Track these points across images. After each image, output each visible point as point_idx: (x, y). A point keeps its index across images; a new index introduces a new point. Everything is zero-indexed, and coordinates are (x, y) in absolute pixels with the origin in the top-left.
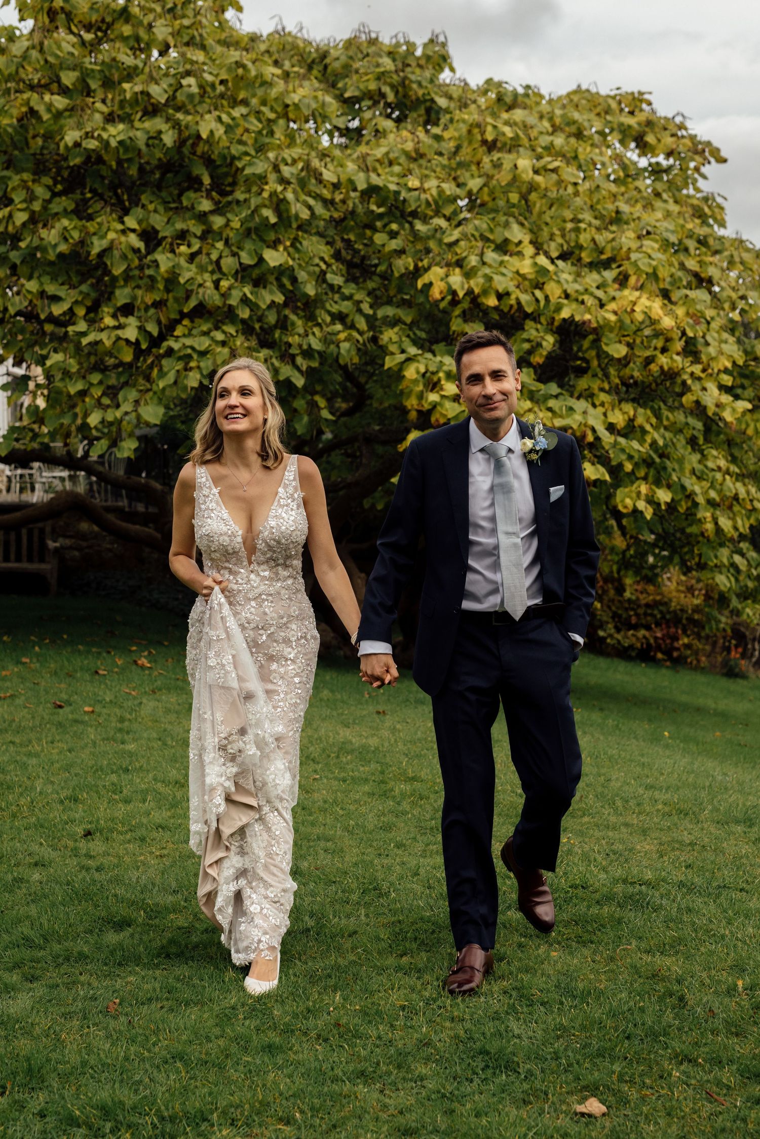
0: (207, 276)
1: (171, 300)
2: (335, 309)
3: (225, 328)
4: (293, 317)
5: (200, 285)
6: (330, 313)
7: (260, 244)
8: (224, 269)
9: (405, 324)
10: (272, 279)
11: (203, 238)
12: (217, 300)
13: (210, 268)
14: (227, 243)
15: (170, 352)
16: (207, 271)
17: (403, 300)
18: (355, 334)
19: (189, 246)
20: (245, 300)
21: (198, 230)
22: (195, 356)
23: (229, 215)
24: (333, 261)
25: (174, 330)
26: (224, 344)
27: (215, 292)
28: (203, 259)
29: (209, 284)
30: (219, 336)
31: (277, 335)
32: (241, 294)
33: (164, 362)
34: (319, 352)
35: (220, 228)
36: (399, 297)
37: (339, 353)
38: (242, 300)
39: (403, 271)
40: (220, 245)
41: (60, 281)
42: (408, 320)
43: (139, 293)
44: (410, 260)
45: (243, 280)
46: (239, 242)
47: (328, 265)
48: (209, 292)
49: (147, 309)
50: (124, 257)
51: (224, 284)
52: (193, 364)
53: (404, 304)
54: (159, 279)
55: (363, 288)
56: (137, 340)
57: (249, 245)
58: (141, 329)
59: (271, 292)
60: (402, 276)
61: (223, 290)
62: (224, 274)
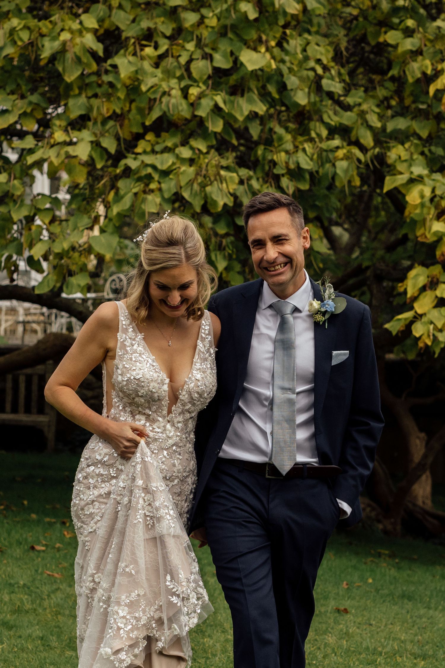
0: (174, 82)
1: (134, 111)
2: (333, 120)
3: (193, 143)
4: (279, 130)
5: (164, 93)
6: (328, 126)
7: (239, 44)
8: (195, 75)
9: (420, 138)
10: (253, 84)
11: (172, 38)
12: (185, 111)
13: (178, 74)
14: (199, 44)
15: (128, 172)
16: (174, 77)
17: (420, 110)
18: (356, 151)
19: (156, 48)
20: (217, 109)
21: (167, 29)
22: (156, 176)
23: (204, 11)
24: (332, 64)
25: (136, 146)
26: (191, 162)
27: (184, 102)
28: (169, 62)
29: (176, 92)
30: (185, 153)
31: (260, 151)
32: (212, 104)
33: (120, 184)
34: (311, 174)
35: (192, 26)
36: (413, 106)
37: (335, 175)
38: (212, 111)
39: (419, 75)
40: (191, 46)
41: (8, 90)
42: (424, 134)
43: (95, 102)
44: (428, 62)
45: (216, 87)
46: (214, 42)
47: (325, 68)
48: (173, 101)
49: (104, 122)
50: (78, 60)
51: (194, 91)
52: (153, 186)
53: (418, 114)
54: (119, 86)
55: (373, 97)
56: (91, 157)
57: (224, 46)
58: (96, 144)
59: (250, 101)
60: (418, 81)
61: (192, 99)
62: (195, 81)
